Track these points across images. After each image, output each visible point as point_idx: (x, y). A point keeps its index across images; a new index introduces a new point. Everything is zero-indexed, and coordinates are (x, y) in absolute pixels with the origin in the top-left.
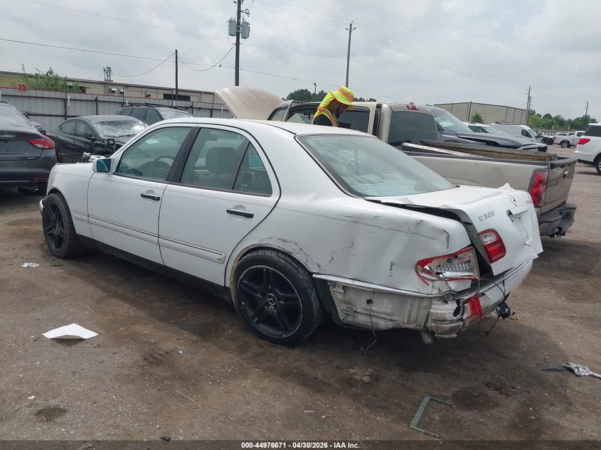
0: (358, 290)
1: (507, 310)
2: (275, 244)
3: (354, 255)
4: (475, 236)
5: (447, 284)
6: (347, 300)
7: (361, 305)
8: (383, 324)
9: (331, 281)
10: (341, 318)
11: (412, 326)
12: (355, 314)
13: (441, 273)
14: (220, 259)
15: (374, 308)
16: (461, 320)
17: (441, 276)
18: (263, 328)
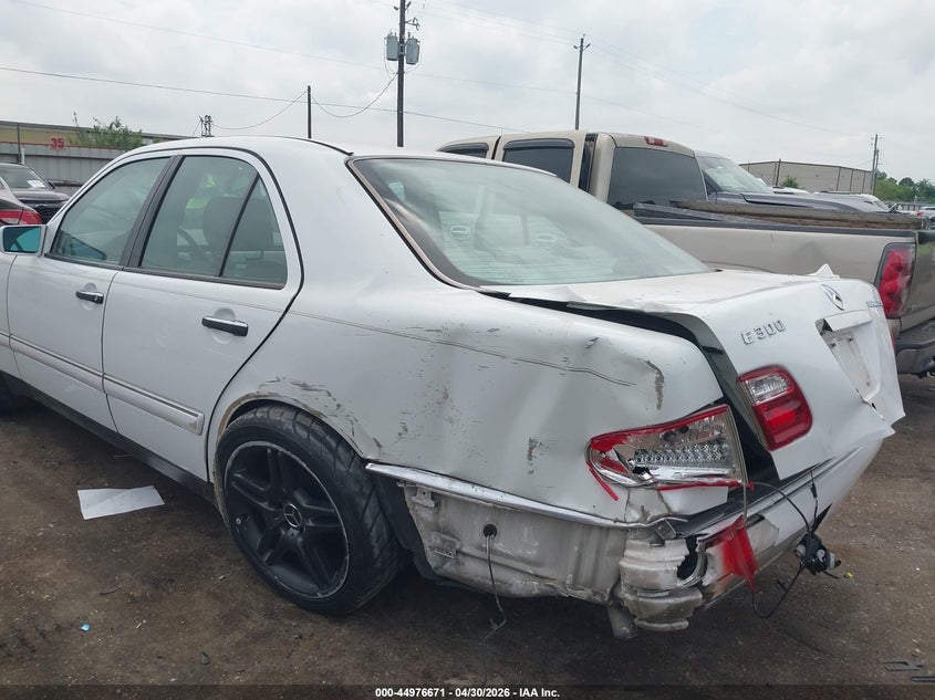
0: (464, 503)
1: (821, 554)
2: (288, 394)
3: (451, 421)
4: (732, 383)
5: (661, 497)
6: (441, 524)
7: (471, 537)
8: (519, 585)
9: (405, 481)
10: (433, 564)
11: (583, 594)
12: (460, 557)
13: (647, 470)
14: (194, 426)
15: (499, 545)
16: (699, 586)
17: (646, 476)
18: (282, 574)
